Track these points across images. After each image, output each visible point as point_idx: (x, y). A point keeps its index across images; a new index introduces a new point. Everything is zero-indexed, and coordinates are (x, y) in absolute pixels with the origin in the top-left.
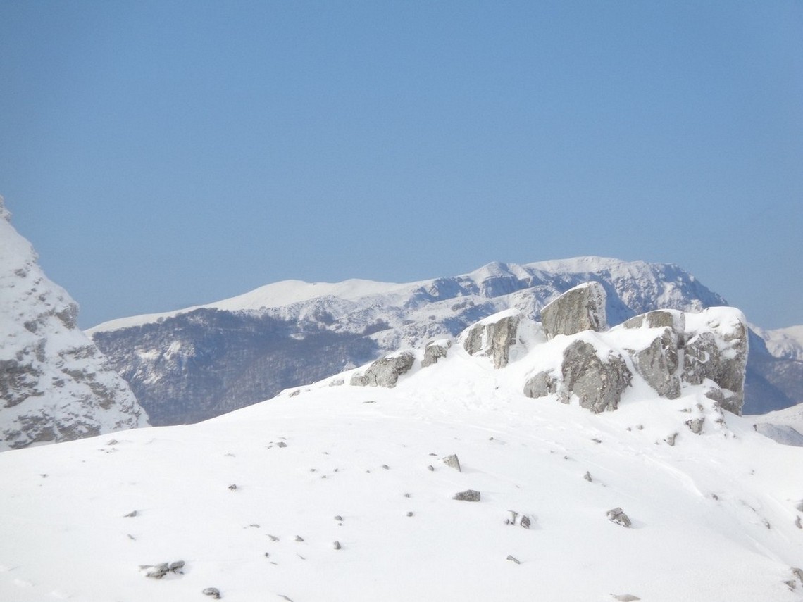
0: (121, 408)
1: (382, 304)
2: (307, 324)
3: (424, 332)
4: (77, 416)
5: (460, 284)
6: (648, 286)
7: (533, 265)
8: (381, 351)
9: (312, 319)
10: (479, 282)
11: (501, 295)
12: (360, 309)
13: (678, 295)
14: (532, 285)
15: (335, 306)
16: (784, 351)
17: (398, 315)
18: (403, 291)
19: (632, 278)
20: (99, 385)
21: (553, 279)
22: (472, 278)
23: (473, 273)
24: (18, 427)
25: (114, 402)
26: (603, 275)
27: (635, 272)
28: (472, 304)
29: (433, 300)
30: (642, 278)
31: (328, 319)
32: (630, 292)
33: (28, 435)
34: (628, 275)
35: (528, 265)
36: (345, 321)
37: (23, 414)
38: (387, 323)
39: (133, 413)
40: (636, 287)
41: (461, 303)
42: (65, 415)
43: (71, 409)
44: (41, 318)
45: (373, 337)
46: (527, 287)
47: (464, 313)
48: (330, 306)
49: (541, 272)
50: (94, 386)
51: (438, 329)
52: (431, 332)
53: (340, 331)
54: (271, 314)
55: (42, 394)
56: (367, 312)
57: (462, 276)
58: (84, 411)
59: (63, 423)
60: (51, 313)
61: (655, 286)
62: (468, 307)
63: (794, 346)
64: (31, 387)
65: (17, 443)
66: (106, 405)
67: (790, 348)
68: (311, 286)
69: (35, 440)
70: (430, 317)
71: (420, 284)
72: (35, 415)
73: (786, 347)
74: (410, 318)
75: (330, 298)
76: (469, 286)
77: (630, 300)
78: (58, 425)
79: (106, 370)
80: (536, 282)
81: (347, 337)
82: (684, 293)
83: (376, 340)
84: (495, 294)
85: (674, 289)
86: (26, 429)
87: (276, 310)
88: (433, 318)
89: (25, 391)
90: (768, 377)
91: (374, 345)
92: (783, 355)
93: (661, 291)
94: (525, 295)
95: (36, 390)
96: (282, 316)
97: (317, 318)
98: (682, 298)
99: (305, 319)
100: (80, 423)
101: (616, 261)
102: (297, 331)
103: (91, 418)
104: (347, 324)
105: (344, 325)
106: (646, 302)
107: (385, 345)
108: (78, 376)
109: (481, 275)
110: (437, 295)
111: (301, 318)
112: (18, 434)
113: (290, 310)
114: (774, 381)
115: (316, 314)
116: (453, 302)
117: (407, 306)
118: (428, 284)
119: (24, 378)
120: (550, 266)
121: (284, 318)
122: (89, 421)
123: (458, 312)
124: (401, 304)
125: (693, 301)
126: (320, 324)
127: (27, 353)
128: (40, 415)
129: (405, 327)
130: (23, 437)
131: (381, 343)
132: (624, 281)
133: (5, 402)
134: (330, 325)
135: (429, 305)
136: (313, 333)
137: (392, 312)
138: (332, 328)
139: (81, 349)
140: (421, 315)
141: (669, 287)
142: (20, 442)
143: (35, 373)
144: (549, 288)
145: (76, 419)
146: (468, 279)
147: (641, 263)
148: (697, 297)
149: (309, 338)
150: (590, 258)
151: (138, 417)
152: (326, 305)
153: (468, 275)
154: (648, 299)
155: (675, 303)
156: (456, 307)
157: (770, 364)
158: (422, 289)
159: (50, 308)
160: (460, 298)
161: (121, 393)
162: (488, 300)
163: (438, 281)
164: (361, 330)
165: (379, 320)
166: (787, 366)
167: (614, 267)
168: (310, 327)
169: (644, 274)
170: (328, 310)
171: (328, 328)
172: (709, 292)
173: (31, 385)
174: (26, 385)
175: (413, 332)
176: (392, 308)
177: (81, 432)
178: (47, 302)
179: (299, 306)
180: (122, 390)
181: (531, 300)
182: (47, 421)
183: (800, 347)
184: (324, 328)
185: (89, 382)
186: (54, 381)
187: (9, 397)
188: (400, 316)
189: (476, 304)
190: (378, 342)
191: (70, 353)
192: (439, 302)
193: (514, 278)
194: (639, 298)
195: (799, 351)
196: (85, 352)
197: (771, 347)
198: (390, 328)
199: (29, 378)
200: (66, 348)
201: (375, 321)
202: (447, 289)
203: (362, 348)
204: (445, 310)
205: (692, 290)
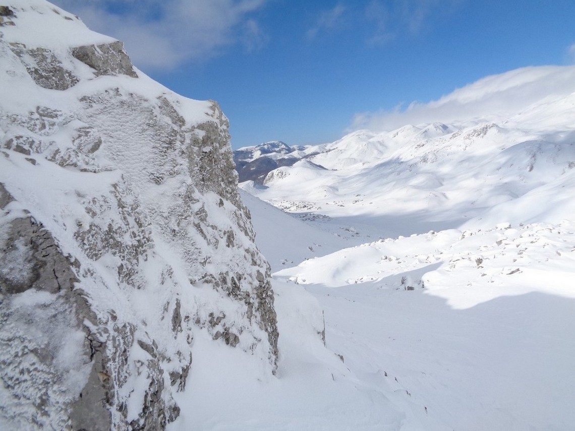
1: (253, 148)
18: (255, 147)
26: (273, 143)
30: (278, 143)
34: (276, 143)
80: (267, 144)
93: (280, 144)
94: (267, 146)
101: (275, 141)
105: (249, 151)
109: (262, 144)
120: (269, 143)
140: (256, 149)
144: (269, 145)
147: (277, 141)
150: (272, 141)
162: (263, 146)
165: (252, 150)
193: (265, 144)
194: (277, 145)
198: (254, 150)
202: (259, 146)
203: (251, 153)
204: (259, 148)
205: (283, 143)
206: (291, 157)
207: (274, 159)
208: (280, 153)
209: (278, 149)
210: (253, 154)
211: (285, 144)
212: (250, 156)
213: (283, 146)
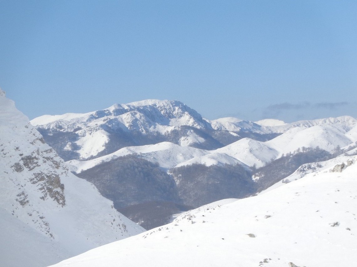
0: (62, 168)
1: (79, 121)
2: (53, 130)
3: (94, 130)
4: (51, 172)
5: (105, 112)
6: (170, 108)
7: (129, 104)
8: (80, 137)
9: (55, 128)
10: (111, 111)
11: (119, 115)
12: (71, 123)
13: (180, 110)
14: (130, 111)
15: (62, 123)
16: (217, 127)
17: (84, 124)
18: (85, 116)
19: (164, 106)
20: (55, 161)
21: (137, 108)
22: (109, 110)
23: (109, 108)
24: (33, 177)
25: (60, 166)
26: (154, 106)
27: (165, 104)
28: (110, 119)
29: (96, 118)
30: (167, 106)
31: (61, 127)
32: (163, 111)
33: (37, 179)
34: (162, 105)
35: (127, 104)
36: (66, 128)
37: (35, 173)
38: (81, 127)
39: (66, 169)
40: (165, 109)
41: (106, 119)
42: (48, 172)
43: (49, 170)
44: (35, 141)
45: (77, 132)
46: (128, 112)
47: (107, 122)
48: (61, 123)
49: (132, 106)
50: (53, 162)
51: (99, 128)
52: (96, 130)
53: (65, 131)
54: (41, 127)
55: (40, 165)
56: (74, 124)
57: (105, 109)
58: (54, 170)
59: (47, 174)
60: (37, 139)
61: (172, 108)
62: (109, 120)
63: (221, 125)
64: (36, 164)
65: (33, 182)
66: (57, 168)
67: (219, 126)
68: (53, 116)
69: (39, 181)
70: (96, 125)
71: (91, 113)
72: (38, 173)
73: (218, 126)
74: (89, 125)
75: (61, 120)
76: (108, 113)
77: (164, 114)
78: (46, 175)
79: (56, 156)
80: (131, 110)
81: (68, 133)
82: (182, 110)
83: (78, 134)
84: (117, 115)
85: (178, 109)
86: (36, 177)
87: (42, 126)
88: (97, 125)
89: (34, 165)
90: (213, 136)
91: (77, 135)
92: (217, 129)
93: (174, 110)
94: (128, 115)
95: (38, 164)
96: (44, 128)
97: (56, 127)
98: (181, 112)
99: (52, 128)
100: (53, 174)
101: (158, 100)
102: (50, 133)
103: (56, 172)
104: (67, 129)
105: (66, 129)
106: (169, 114)
107: (81, 135)
108: (48, 159)
109: (112, 109)
110: (97, 116)
111: (51, 128)
112: (34, 179)
113: (47, 125)
114: (215, 138)
115: (56, 126)
116: (103, 118)
117: (87, 121)
118: (94, 113)
119: (34, 161)
120: (135, 104)
121: (45, 128)
122: (55, 173)
123: (105, 122)
124: (85, 121)
125: (185, 112)
126: (58, 130)
127: (34, 153)
128: (40, 172)
129: (87, 128)
130: (35, 180)
131: (79, 135)
132: (161, 107)
133: (29, 169)
134: (61, 129)
135: (95, 120)
136: (56, 133)
137: (83, 124)
138: (62, 130)
139: (48, 150)
140: (93, 124)
141: (177, 108)
142: (34, 182)
143: (37, 159)
144: (136, 111)
145: (51, 173)
146: (107, 110)
147: (166, 101)
148: (187, 111)
149: (54, 134)
150: (149, 100)
151: (68, 171)
152: (59, 123)
153: (107, 109)
154: (170, 113)
155: (179, 113)
156: (104, 120)
157: (214, 132)
158: (92, 115)
159: (37, 138)
160: (105, 117)
161: (62, 163)
162: (115, 117)
163: (97, 112)
164: (72, 131)
165: (78, 127)
166: (219, 132)
167: (157, 103)
168: (54, 131)
169: (168, 104)
170: (60, 125)
171: (60, 131)
172: (191, 109)
173: (36, 163)
174: (34, 163)
175: (90, 130)
176: (82, 122)
177: (53, 177)
178: (36, 135)
179: (50, 124)
180: (62, 162)
181: (130, 116)
182: (42, 174)
183: (223, 125)
184: (59, 131)
185: (52, 160)
186: (43, 161)
187: (30, 167)
188: (85, 125)
189: (111, 119)
190: (79, 134)
191: (45, 151)
192: (98, 119)
193: (124, 109)
194: (167, 113)
195: (222, 127)
196: (49, 151)
197: (213, 126)
198: (82, 129)
199: (35, 161)
200: (43, 150)
201: (77, 127)
202: (101, 114)
203: (73, 137)
204: (101, 121)
205: (185, 109)
206: (224, 161)
207: (165, 165)
208: (177, 142)
209: (170, 129)
210: (78, 143)
211: (193, 114)
212: (68, 148)
213: (187, 120)
